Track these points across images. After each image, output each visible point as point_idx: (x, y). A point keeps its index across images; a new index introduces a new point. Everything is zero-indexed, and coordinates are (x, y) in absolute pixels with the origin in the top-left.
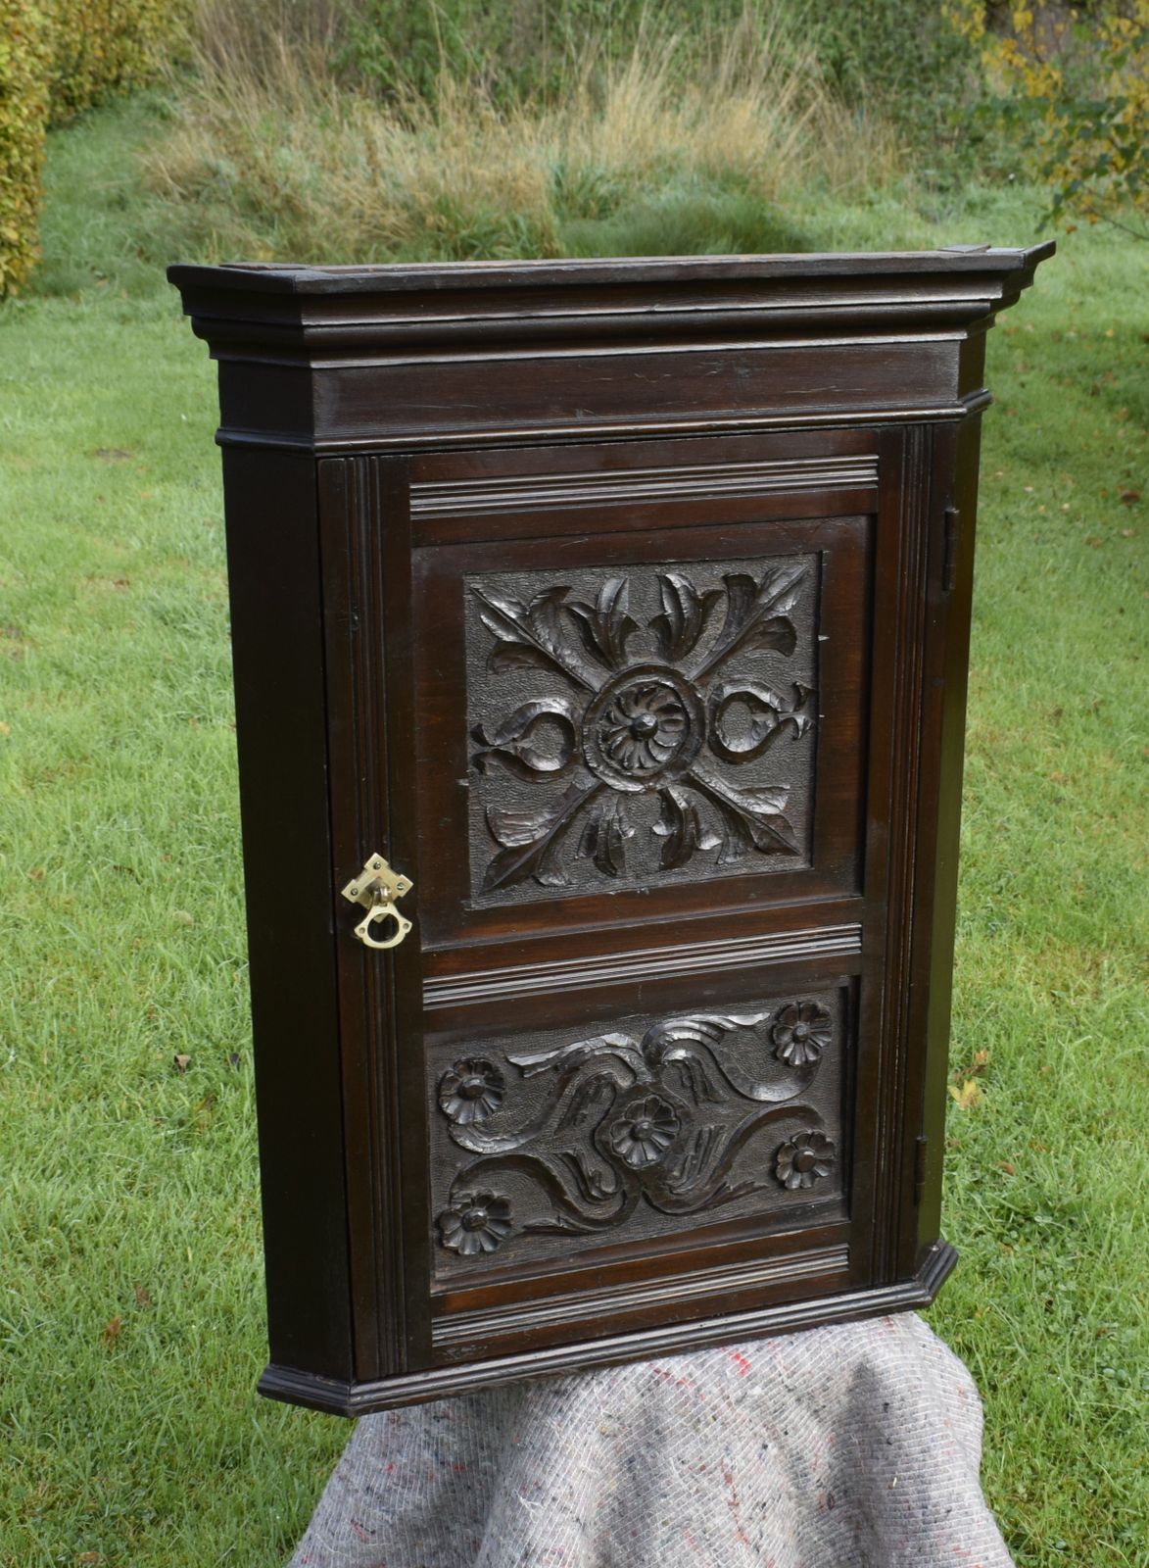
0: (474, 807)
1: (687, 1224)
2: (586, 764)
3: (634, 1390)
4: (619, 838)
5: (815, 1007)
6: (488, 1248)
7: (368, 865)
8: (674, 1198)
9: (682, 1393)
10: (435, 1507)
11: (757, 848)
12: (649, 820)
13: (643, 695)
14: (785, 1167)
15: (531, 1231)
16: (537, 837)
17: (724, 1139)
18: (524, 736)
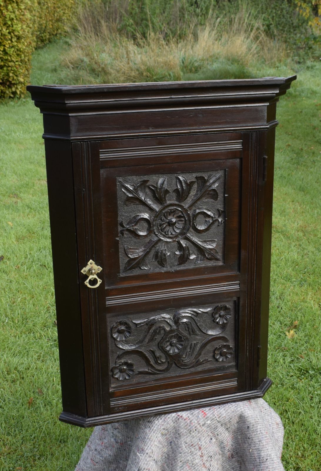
0: (121, 246)
1: (187, 372)
2: (155, 233)
3: (171, 421)
4: (165, 255)
5: (226, 306)
6: (127, 378)
7: (89, 263)
8: (184, 363)
9: (186, 422)
10: (115, 455)
11: (207, 258)
12: (174, 250)
13: (172, 213)
14: (217, 354)
15: (140, 373)
16: (140, 255)
17: (199, 346)
18: (135, 225)
